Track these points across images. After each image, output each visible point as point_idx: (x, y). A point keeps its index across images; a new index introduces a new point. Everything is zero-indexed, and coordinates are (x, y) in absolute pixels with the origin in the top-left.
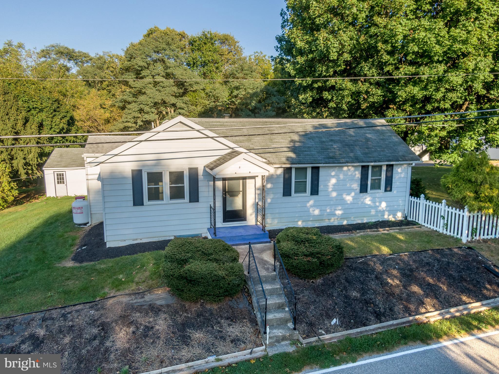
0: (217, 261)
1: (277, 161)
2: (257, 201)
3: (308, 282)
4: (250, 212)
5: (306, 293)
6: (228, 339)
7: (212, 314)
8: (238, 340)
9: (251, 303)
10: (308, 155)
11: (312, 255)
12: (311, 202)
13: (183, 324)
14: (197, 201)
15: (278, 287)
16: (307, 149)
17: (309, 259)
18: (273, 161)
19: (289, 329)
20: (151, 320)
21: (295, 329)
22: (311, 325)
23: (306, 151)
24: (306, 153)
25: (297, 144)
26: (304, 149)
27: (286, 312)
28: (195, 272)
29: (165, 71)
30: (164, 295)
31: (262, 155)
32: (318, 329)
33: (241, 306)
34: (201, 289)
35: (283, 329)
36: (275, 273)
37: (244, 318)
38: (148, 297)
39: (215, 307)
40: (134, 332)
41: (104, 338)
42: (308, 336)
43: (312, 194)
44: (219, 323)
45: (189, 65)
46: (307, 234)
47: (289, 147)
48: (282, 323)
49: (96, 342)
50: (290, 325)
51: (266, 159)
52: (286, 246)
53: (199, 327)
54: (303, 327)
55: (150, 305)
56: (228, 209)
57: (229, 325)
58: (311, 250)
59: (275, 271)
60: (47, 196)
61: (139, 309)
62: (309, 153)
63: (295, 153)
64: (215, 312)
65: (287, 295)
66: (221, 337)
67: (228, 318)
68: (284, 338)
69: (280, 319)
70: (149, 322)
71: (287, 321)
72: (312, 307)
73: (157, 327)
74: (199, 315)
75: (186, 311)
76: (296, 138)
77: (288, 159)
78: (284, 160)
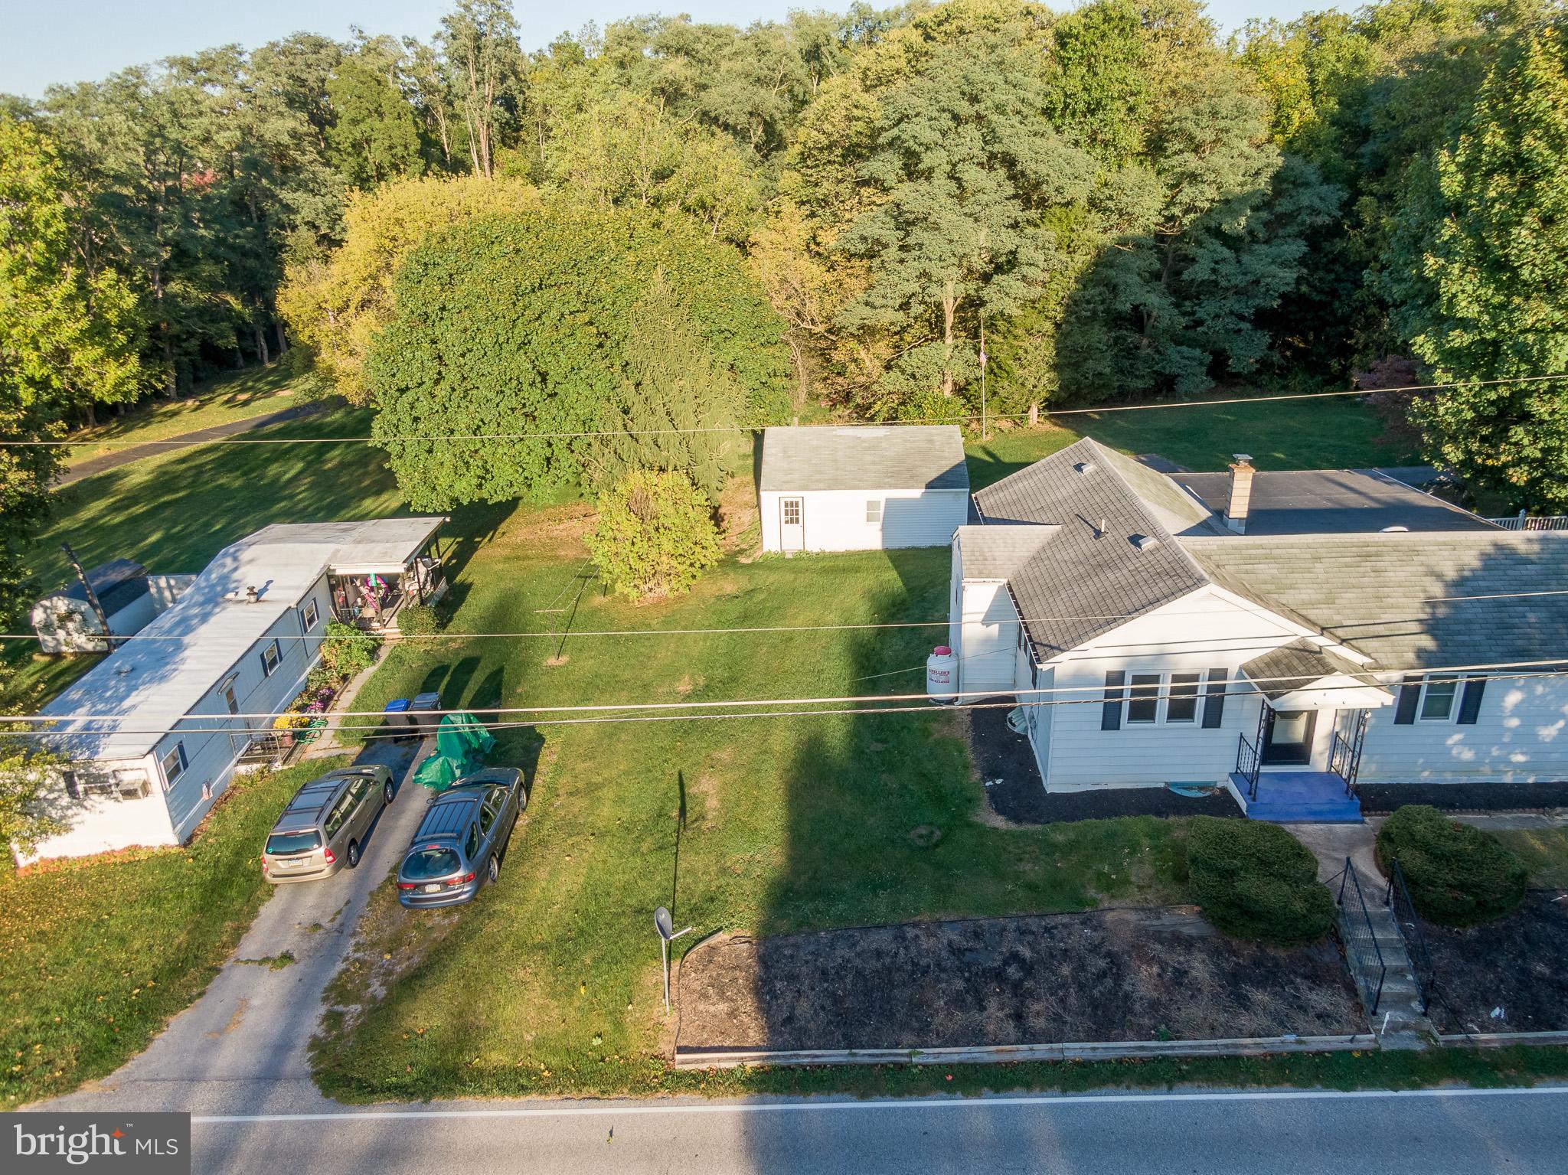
0: (1283, 877)
1: (1394, 662)
2: (1337, 729)
3: (1449, 931)
4: (1320, 746)
5: (1446, 953)
6: (1311, 1013)
7: (1277, 965)
8: (1328, 1016)
9: (1343, 958)
10: (1464, 644)
11: (1462, 887)
12: (1457, 737)
13: (1234, 975)
14: (1218, 725)
15: (1395, 937)
16: (1462, 627)
17: (1456, 894)
18: (1384, 662)
19: (1413, 1012)
20: (1181, 959)
21: (1425, 1014)
22: (1454, 1012)
23: (1459, 633)
24: (1460, 638)
25: (1441, 612)
26: (1456, 627)
27: (1409, 982)
28: (1257, 902)
29: (987, 148)
30: (1191, 919)
31: (1361, 644)
32: (1467, 1022)
33: (1327, 958)
34: (1262, 926)
35: (1404, 1011)
36: (1387, 910)
37: (1334, 981)
38: (1167, 919)
39: (1282, 953)
40: (1159, 975)
41: (1118, 978)
42: (1448, 1030)
43: (1460, 721)
44: (1292, 982)
45: (1048, 112)
46: (1455, 839)
47: (1420, 621)
48: (1400, 1002)
49: (1109, 982)
50: (1417, 1006)
51: (1368, 655)
52: (1412, 860)
53: (1260, 984)
54: (1438, 1012)
55: (1173, 933)
56: (1276, 739)
57: (1311, 989)
58: (1464, 876)
59: (1387, 903)
60: (765, 549)
61: (1157, 937)
62: (1466, 638)
63: (1435, 637)
64: (1282, 962)
65: (1411, 954)
66: (1300, 1007)
67: (1306, 977)
68: (1405, 1026)
69: (1399, 995)
70: (1180, 963)
71: (1409, 998)
72: (1457, 982)
73: (1194, 973)
74: (1257, 963)
75: (1234, 953)
76: (1437, 590)
77: (1420, 653)
78: (1410, 657)
